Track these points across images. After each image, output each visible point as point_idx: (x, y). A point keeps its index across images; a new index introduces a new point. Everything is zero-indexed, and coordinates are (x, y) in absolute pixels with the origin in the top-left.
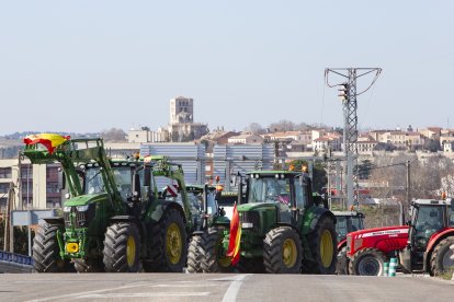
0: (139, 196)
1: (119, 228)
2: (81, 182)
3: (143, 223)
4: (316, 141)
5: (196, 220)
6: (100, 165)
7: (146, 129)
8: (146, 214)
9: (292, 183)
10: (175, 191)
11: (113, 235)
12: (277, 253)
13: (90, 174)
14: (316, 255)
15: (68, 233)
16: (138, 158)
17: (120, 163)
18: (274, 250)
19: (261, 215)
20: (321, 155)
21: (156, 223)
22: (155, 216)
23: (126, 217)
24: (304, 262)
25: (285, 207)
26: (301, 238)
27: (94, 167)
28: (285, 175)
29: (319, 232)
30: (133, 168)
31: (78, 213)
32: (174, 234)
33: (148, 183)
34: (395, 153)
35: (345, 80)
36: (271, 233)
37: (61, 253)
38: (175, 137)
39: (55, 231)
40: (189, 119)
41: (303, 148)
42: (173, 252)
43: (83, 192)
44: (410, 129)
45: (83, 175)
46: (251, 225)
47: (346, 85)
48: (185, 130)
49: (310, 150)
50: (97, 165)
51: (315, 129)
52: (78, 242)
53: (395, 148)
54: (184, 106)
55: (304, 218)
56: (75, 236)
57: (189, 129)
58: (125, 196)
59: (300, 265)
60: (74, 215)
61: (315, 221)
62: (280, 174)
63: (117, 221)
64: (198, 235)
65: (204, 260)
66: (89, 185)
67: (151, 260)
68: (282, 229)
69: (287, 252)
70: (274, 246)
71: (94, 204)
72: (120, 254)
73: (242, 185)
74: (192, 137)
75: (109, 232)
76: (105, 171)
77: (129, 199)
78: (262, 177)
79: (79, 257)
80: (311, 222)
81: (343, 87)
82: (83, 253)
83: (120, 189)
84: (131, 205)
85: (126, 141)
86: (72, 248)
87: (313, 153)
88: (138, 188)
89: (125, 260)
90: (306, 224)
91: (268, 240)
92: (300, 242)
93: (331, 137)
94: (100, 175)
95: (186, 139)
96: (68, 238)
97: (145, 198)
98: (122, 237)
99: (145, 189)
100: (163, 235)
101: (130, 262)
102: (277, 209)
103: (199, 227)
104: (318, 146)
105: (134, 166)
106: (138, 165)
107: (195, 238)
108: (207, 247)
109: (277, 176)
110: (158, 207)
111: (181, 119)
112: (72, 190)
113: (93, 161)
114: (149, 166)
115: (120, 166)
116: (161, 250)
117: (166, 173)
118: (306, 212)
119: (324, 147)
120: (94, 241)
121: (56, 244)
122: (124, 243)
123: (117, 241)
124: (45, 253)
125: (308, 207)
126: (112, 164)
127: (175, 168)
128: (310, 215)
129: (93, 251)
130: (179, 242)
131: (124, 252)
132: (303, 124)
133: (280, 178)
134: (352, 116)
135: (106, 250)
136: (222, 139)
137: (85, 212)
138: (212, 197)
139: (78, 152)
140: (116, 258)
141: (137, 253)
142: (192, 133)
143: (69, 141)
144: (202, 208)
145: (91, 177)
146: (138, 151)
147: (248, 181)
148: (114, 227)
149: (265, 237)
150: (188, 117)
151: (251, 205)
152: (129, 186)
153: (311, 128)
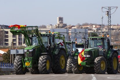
0: (51, 46)
1: (44, 57)
2: (31, 41)
3: (52, 55)
4: (94, 28)
5: (69, 53)
6: (37, 35)
7: (51, 25)
8: (53, 52)
9: (103, 41)
10: (63, 44)
11: (42, 60)
12: (99, 66)
13: (34, 38)
14: (111, 66)
15: (26, 59)
16: (50, 33)
17: (44, 34)
18: (98, 65)
19: (93, 52)
20: (96, 31)
21: (56, 55)
22: (56, 52)
23: (46, 53)
24: (108, 69)
25: (101, 49)
26: (107, 60)
27: (35, 36)
28: (101, 38)
29: (113, 58)
30: (48, 36)
31: (30, 52)
32: (63, 58)
33: (53, 41)
34: (114, 31)
35: (108, 10)
36: (97, 59)
37: (24, 66)
38: (59, 27)
39: (22, 58)
40: (62, 23)
41: (91, 30)
42: (62, 65)
43: (31, 44)
44: (118, 25)
45: (31, 39)
46: (90, 56)
47: (108, 12)
48: (61, 25)
49: (93, 30)
50: (36, 35)
51: (94, 25)
52: (29, 62)
53: (114, 30)
54: (61, 19)
55: (108, 53)
56: (28, 60)
57: (62, 25)
58: (46, 46)
59: (107, 70)
60: (28, 53)
61: (111, 54)
62: (99, 38)
63: (43, 55)
64: (70, 58)
65: (73, 68)
66: (34, 42)
67: (55, 68)
68: (100, 57)
69: (102, 65)
70: (98, 63)
71: (35, 49)
72: (44, 66)
73: (86, 42)
74: (63, 27)
75: (40, 58)
76: (39, 37)
77: (47, 47)
78: (93, 39)
79: (30, 67)
80: (110, 55)
81: (107, 12)
82: (31, 66)
83: (44, 43)
84: (48, 49)
85: (46, 28)
86: (27, 64)
87: (94, 31)
88: (50, 43)
89: (46, 68)
90: (108, 55)
91: (96, 61)
92: (107, 62)
93: (98, 27)
94: (37, 39)
95: (61, 27)
96: (26, 60)
97: (52, 46)
98: (45, 60)
99: (52, 43)
100: (59, 59)
101: (48, 69)
102: (98, 50)
103: (70, 55)
104: (95, 29)
105: (49, 36)
106: (50, 35)
107: (69, 59)
108: (74, 64)
109: (98, 39)
110: (57, 50)
111: (60, 22)
112: (27, 44)
113: (34, 34)
114: (54, 36)
115: (44, 35)
116: (58, 64)
117: (59, 38)
118: (108, 51)
119: (96, 29)
120: (35, 62)
121: (22, 63)
122: (46, 62)
123: (43, 61)
124: (18, 66)
125: (108, 49)
126: (41, 35)
127: (62, 36)
128: (110, 52)
129: (35, 65)
130: (64, 62)
131: (45, 65)
132: (91, 24)
133: (99, 39)
134: (109, 20)
135: (39, 65)
136: (71, 27)
137: (32, 52)
138: (74, 45)
139: (29, 31)
140: (43, 68)
141: (50, 65)
142: (63, 26)
143: (26, 27)
144: (71, 49)
145: (34, 39)
146: (49, 31)
147: (88, 41)
148: (42, 57)
149: (94, 60)
150: (62, 22)
151: (89, 49)
152: (47, 43)
153: (93, 25)
